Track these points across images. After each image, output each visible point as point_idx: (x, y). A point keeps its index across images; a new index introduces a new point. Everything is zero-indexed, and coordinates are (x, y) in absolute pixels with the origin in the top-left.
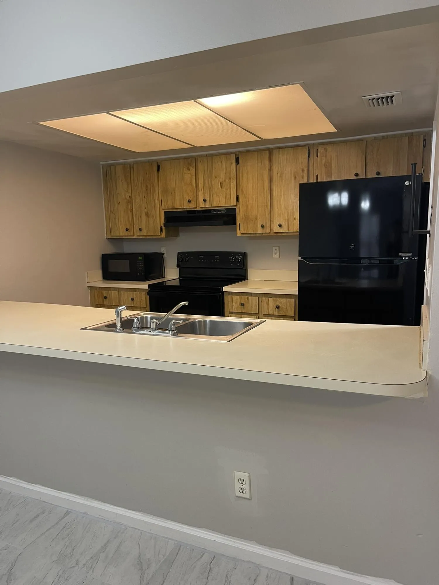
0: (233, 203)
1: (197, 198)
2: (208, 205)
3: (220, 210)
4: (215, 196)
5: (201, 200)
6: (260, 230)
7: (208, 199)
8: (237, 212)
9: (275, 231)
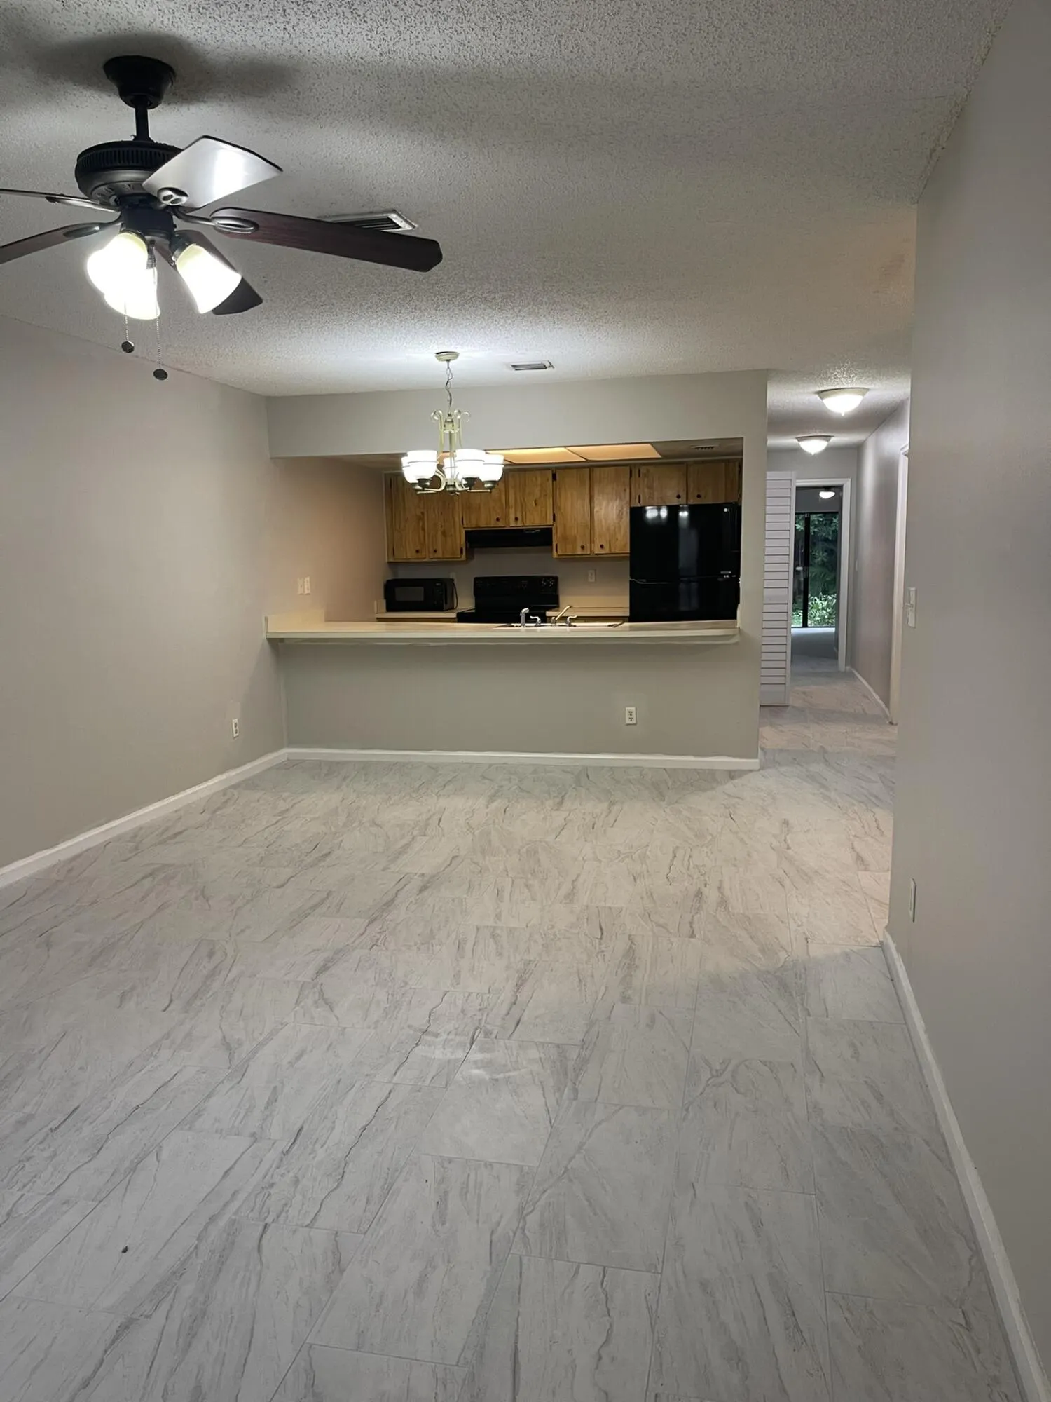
0: (550, 522)
1: (507, 516)
2: (519, 524)
3: (533, 530)
4: (528, 513)
5: (512, 517)
6: (579, 552)
7: (519, 516)
8: (554, 531)
9: (596, 553)
